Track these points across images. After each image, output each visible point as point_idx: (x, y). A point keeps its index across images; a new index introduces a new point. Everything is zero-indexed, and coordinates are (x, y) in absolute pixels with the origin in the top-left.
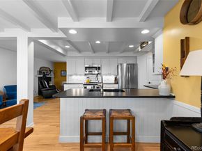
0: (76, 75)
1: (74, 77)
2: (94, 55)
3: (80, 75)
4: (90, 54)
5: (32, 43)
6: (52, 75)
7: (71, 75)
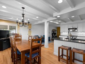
0: (64, 32)
1: (63, 33)
2: (73, 22)
3: (66, 32)
4: (71, 22)
5: (48, 23)
6: (56, 32)
7: (62, 32)
